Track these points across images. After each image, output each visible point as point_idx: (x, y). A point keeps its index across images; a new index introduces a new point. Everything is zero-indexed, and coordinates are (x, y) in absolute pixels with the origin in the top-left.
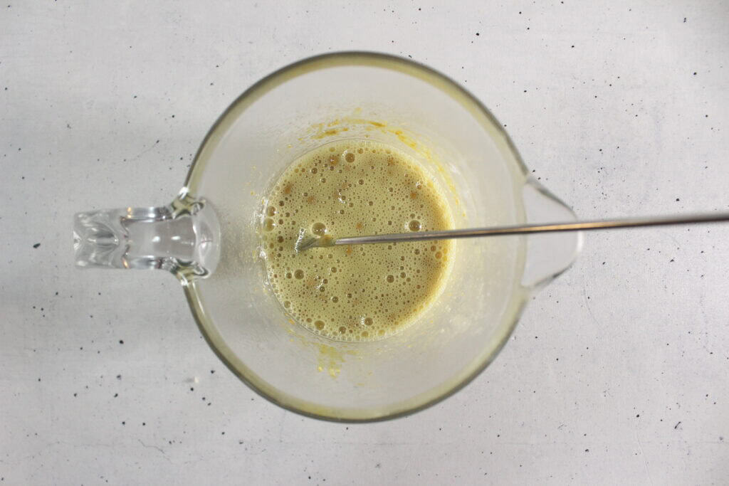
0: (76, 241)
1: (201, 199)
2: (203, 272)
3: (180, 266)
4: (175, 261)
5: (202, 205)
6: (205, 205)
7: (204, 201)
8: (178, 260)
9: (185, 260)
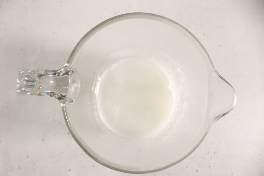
0: (18, 83)
1: (73, 69)
2: (71, 101)
3: (62, 97)
4: (59, 94)
5: (73, 72)
6: (75, 72)
7: (74, 71)
8: (61, 94)
9: (63, 94)
